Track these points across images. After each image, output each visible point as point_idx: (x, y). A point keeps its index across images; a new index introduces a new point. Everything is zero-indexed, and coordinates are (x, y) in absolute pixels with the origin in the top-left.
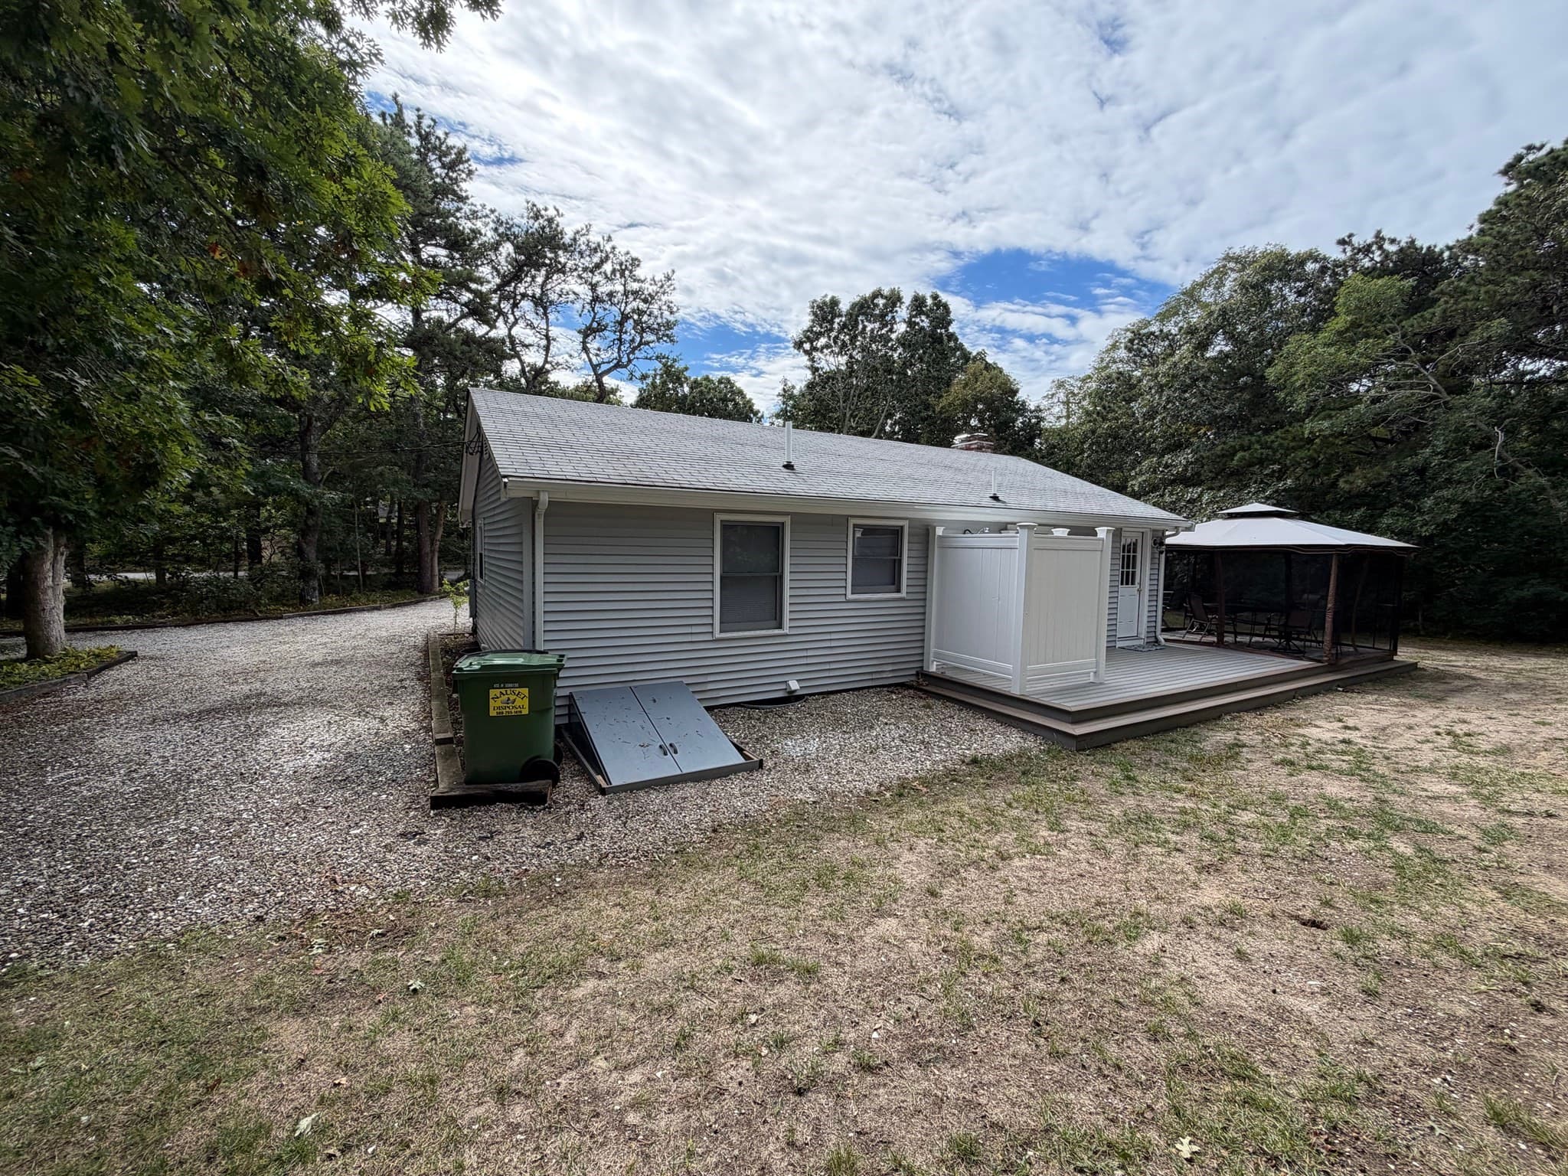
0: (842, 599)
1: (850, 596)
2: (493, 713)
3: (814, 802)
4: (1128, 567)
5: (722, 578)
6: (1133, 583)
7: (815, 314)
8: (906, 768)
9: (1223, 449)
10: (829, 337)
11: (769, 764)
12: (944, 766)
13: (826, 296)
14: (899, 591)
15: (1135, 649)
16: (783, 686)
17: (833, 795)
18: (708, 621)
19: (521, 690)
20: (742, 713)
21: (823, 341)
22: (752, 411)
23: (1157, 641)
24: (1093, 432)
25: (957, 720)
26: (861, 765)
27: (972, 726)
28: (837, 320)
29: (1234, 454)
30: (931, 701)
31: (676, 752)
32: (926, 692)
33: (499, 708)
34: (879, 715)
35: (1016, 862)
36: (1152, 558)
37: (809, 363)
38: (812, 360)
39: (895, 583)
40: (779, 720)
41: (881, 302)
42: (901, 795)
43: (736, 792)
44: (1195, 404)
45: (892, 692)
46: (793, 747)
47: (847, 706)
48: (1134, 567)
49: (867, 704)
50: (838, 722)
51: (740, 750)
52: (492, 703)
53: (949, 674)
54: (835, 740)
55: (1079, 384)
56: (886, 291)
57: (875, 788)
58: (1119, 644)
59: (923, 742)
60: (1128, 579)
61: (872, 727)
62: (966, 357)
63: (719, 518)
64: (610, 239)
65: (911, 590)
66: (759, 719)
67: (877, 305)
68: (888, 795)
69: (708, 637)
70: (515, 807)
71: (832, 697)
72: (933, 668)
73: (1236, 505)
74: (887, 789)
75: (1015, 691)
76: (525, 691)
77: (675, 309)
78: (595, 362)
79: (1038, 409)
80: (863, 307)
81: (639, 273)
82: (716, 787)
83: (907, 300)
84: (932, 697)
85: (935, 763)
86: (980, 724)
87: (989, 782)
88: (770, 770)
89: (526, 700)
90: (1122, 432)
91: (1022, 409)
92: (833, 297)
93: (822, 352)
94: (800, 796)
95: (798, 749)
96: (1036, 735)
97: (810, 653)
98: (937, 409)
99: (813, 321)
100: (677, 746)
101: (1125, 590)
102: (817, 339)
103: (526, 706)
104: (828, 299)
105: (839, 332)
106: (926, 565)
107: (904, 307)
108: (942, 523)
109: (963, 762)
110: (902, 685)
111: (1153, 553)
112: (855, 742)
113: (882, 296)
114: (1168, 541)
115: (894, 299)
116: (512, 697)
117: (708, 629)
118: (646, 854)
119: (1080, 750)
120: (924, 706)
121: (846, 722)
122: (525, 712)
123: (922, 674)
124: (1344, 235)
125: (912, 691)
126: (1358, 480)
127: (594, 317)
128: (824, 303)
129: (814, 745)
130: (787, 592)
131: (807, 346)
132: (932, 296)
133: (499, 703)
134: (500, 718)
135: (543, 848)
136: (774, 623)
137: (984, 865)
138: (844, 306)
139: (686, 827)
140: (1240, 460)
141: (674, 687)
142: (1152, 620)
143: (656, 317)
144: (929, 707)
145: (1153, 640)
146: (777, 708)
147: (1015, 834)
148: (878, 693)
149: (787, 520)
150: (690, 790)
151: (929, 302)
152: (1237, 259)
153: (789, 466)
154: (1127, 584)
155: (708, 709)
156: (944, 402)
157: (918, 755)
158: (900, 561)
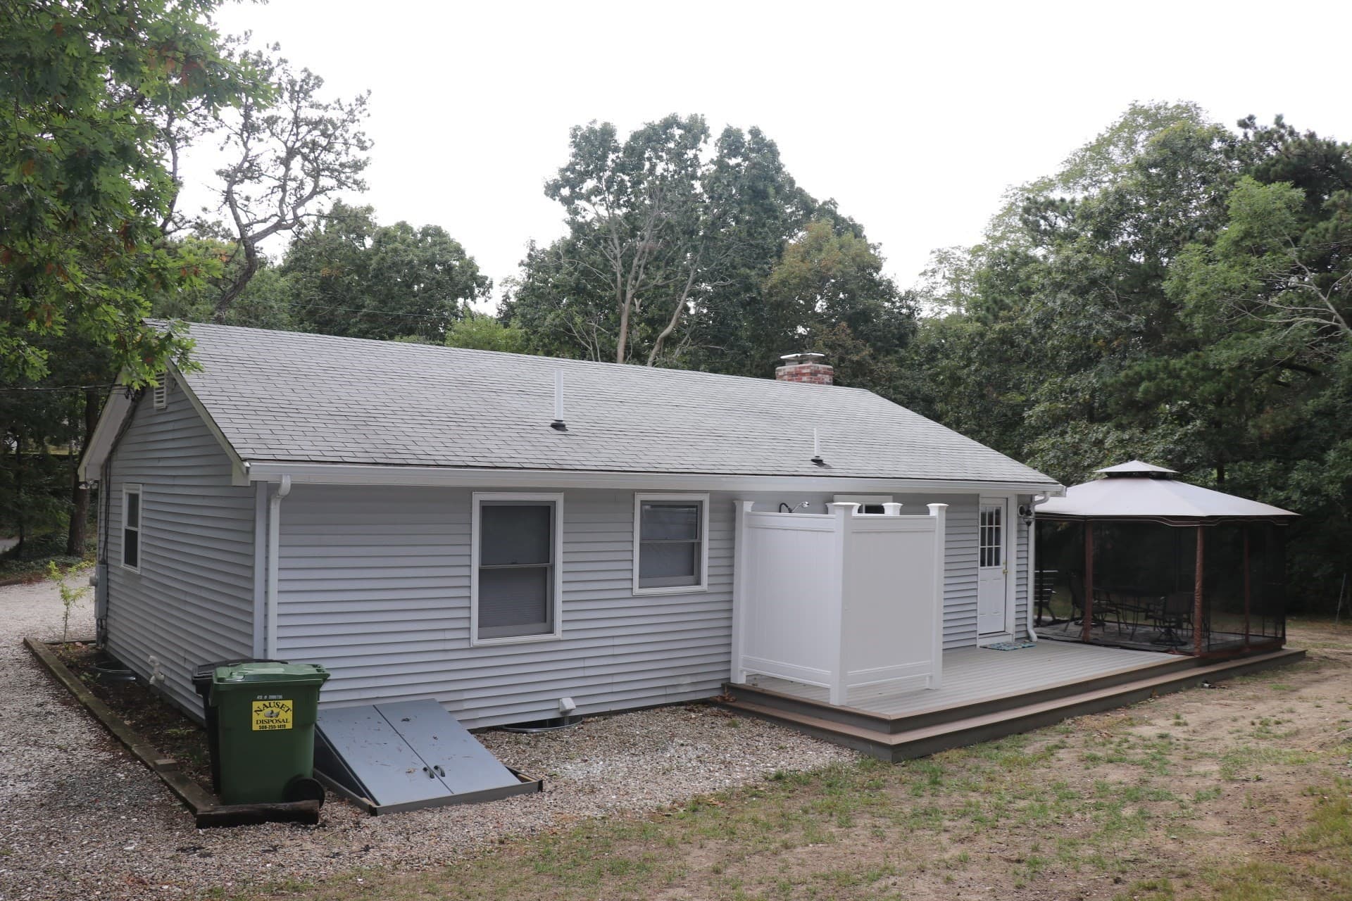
0: (627, 594)
1: (637, 591)
2: (255, 727)
3: (603, 818)
4: (990, 543)
5: (481, 571)
6: (997, 563)
7: (576, 145)
8: (702, 787)
9: (1127, 376)
10: (600, 179)
11: (548, 787)
12: (745, 784)
13: (594, 121)
14: (698, 583)
15: (998, 648)
16: (554, 705)
17: (622, 812)
18: (464, 624)
19: (286, 702)
20: (506, 737)
21: (590, 184)
22: (474, 277)
23: (1029, 637)
24: (982, 335)
25: (766, 737)
26: (652, 786)
27: (783, 744)
28: (612, 156)
29: (1138, 384)
30: (737, 719)
31: (443, 775)
32: (731, 709)
33: (262, 722)
34: (673, 736)
35: (799, 849)
36: (1019, 531)
37: (568, 217)
38: (575, 212)
39: (692, 570)
40: (553, 744)
41: (678, 132)
42: (695, 811)
43: (518, 811)
44: (1095, 313)
45: (690, 710)
46: (573, 771)
47: (636, 727)
48: (998, 542)
49: (657, 724)
50: (625, 744)
51: (516, 774)
52: (255, 717)
53: (762, 686)
54: (622, 763)
55: (969, 258)
56: (684, 119)
57: (667, 805)
58: (981, 642)
59: (723, 762)
60: (990, 557)
61: (665, 749)
62: (807, 205)
63: (477, 498)
64: (277, 47)
65: (714, 580)
66: (528, 744)
67: (672, 137)
68: (681, 810)
69: (464, 645)
70: (287, 826)
71: (615, 718)
72: (740, 679)
73: (1120, 461)
74: (682, 805)
75: (835, 701)
76: (289, 703)
77: (368, 144)
78: (244, 221)
79: (910, 295)
80: (653, 137)
81: (317, 95)
82: (492, 808)
83: (716, 132)
84: (739, 715)
85: (736, 780)
86: (792, 741)
87: (790, 795)
88: (551, 792)
89: (290, 714)
90: (1018, 338)
91: (887, 291)
92: (606, 124)
93: (589, 200)
94: (587, 813)
95: (580, 773)
96: (852, 750)
97: (588, 663)
98: (765, 290)
99: (575, 156)
100: (443, 768)
101: (987, 572)
102: (583, 181)
103: (290, 719)
104: (598, 127)
105: (614, 171)
106: (733, 548)
107: (711, 141)
108: (751, 495)
109: (766, 778)
110: (706, 703)
111: (1019, 524)
112: (644, 763)
113: (680, 126)
114: (1039, 508)
115: (695, 131)
116: (276, 710)
117: (463, 634)
118: (438, 861)
119: (896, 761)
120: (728, 725)
121: (634, 745)
122: (289, 726)
123: (728, 687)
124: (1244, 116)
125: (715, 709)
126: (1266, 423)
127: (247, 156)
128: (592, 131)
129: (597, 768)
130: (559, 587)
131: (566, 192)
132: (751, 132)
133: (261, 716)
134: (262, 734)
135: (333, 857)
136: (542, 626)
137: (768, 853)
138: (622, 138)
139: (472, 839)
140: (1146, 392)
141: (426, 705)
142: (1021, 611)
143: (339, 154)
144: (735, 726)
145: (1023, 635)
146: (549, 731)
147: (803, 832)
148: (673, 712)
149: (559, 499)
150: (467, 810)
151: (747, 137)
152: (1146, 113)
153: (558, 426)
154: (990, 564)
155: (472, 731)
156: (775, 277)
157: (717, 774)
158: (700, 544)
